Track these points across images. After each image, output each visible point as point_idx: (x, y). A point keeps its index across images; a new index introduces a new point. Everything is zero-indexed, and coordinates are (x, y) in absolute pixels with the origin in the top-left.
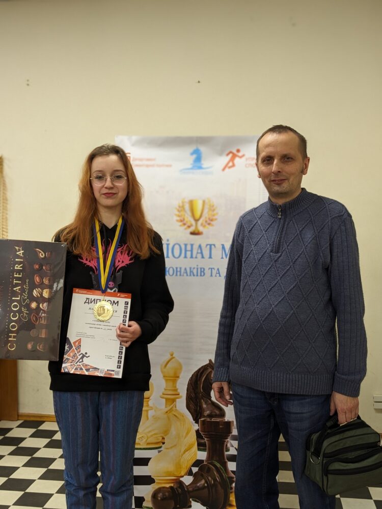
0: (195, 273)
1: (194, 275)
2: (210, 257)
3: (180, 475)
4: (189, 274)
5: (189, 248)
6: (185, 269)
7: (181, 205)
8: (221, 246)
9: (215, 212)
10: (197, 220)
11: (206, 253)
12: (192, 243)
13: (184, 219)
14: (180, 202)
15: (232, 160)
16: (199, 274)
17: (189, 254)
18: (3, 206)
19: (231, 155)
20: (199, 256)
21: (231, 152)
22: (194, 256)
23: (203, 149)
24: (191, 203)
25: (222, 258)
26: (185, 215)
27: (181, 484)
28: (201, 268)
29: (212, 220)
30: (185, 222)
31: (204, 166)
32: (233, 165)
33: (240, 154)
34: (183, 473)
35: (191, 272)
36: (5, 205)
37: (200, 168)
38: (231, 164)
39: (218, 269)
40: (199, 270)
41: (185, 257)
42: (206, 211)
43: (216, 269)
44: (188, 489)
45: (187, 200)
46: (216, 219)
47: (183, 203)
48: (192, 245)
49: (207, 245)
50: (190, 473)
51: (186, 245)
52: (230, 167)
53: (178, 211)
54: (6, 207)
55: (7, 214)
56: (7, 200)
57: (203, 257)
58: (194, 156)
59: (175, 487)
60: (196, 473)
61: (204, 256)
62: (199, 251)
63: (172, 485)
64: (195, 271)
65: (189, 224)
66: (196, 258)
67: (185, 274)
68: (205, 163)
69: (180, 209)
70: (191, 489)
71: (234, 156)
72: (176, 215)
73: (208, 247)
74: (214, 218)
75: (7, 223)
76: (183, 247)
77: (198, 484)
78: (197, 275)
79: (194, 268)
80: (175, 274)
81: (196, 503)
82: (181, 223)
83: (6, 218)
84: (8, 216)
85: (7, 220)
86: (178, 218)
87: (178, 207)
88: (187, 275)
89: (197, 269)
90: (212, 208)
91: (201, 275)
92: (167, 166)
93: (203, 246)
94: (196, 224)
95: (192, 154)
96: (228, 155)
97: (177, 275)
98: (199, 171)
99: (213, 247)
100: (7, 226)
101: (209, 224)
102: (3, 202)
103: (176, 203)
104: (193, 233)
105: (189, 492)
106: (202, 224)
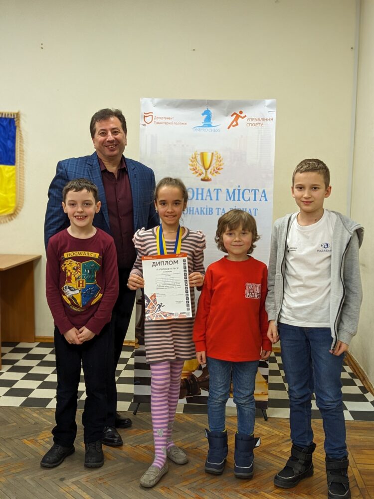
0: (205, 212)
1: (204, 214)
2: (217, 199)
3: (192, 370)
4: (200, 213)
5: (200, 191)
6: (197, 209)
7: (194, 156)
8: (226, 190)
9: (221, 163)
10: (206, 169)
11: (214, 196)
12: (203, 188)
13: (196, 168)
14: (194, 154)
15: (236, 120)
16: (208, 213)
17: (200, 196)
18: (20, 156)
19: (235, 116)
20: (208, 198)
21: (235, 113)
22: (204, 198)
23: (212, 110)
24: (202, 154)
25: (227, 200)
26: (197, 165)
27: (193, 377)
28: (210, 208)
29: (219, 169)
30: (197, 171)
31: (213, 125)
32: (237, 124)
33: (242, 115)
34: (194, 369)
35: (201, 210)
36: (22, 155)
37: (210, 126)
38: (235, 123)
39: (223, 209)
40: (208, 210)
41: (197, 199)
42: (214, 162)
43: (222, 209)
44: (198, 380)
45: (199, 153)
46: (222, 169)
47: (195, 154)
48: (202, 189)
49: (215, 189)
50: (200, 368)
51: (197, 189)
52: (234, 126)
53: (192, 161)
54: (23, 157)
55: (23, 164)
56: (23, 151)
57: (211, 199)
58: (205, 116)
59: (188, 379)
60: (204, 368)
61: (213, 199)
62: (208, 194)
63: (186, 377)
64: (205, 210)
65: (200, 172)
66: (206, 200)
67: (197, 213)
68: (214, 122)
69: (193, 160)
70: (200, 381)
71: (238, 117)
72: (189, 164)
73: (216, 190)
74: (221, 167)
75: (23, 172)
76: (195, 191)
77: (206, 377)
78: (207, 214)
79: (204, 208)
80: (189, 213)
81: (204, 391)
82: (194, 172)
83: (23, 167)
84: (24, 166)
85: (23, 169)
86: (192, 167)
87: (191, 158)
88: (198, 214)
89: (207, 208)
90: (219, 160)
91: (209, 214)
92: (182, 124)
93: (212, 190)
94: (206, 172)
95: (203, 114)
96: (232, 116)
97: (190, 214)
98: (208, 128)
99: (219, 190)
100: (23, 174)
101: (216, 172)
102: (20, 153)
103: (190, 155)
104: (203, 180)
105: (199, 383)
106: (210, 173)
